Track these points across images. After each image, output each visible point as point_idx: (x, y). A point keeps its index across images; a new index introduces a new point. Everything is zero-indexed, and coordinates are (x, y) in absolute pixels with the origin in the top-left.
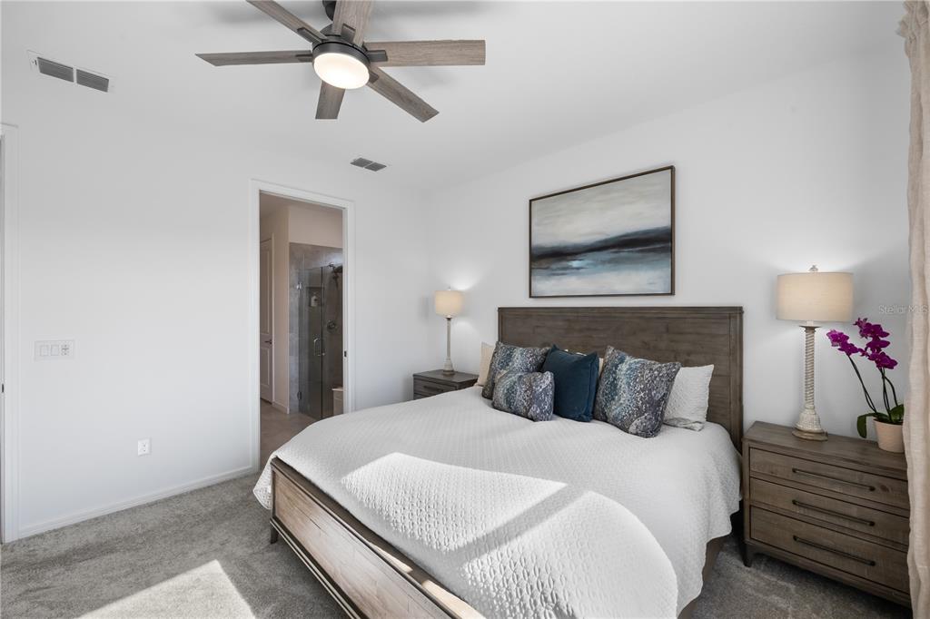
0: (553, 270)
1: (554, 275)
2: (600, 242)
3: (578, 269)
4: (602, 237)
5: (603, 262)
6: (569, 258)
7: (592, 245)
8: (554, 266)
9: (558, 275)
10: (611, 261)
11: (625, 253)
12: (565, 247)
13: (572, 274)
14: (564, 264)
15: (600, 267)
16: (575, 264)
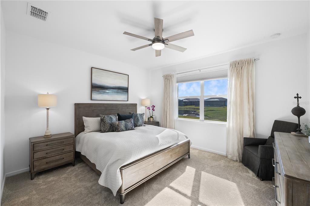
0: (100, 92)
1: (101, 93)
2: (114, 87)
3: (108, 93)
4: (115, 86)
5: (115, 92)
6: (105, 89)
7: (112, 87)
8: (100, 91)
9: (102, 94)
10: (117, 92)
11: (119, 91)
12: (105, 86)
13: (106, 94)
14: (104, 91)
15: (114, 93)
16: (107, 91)
